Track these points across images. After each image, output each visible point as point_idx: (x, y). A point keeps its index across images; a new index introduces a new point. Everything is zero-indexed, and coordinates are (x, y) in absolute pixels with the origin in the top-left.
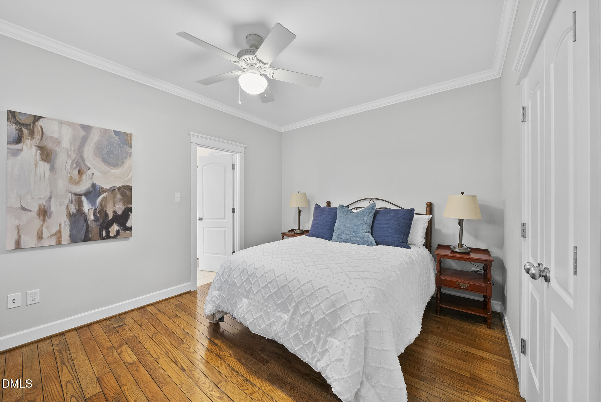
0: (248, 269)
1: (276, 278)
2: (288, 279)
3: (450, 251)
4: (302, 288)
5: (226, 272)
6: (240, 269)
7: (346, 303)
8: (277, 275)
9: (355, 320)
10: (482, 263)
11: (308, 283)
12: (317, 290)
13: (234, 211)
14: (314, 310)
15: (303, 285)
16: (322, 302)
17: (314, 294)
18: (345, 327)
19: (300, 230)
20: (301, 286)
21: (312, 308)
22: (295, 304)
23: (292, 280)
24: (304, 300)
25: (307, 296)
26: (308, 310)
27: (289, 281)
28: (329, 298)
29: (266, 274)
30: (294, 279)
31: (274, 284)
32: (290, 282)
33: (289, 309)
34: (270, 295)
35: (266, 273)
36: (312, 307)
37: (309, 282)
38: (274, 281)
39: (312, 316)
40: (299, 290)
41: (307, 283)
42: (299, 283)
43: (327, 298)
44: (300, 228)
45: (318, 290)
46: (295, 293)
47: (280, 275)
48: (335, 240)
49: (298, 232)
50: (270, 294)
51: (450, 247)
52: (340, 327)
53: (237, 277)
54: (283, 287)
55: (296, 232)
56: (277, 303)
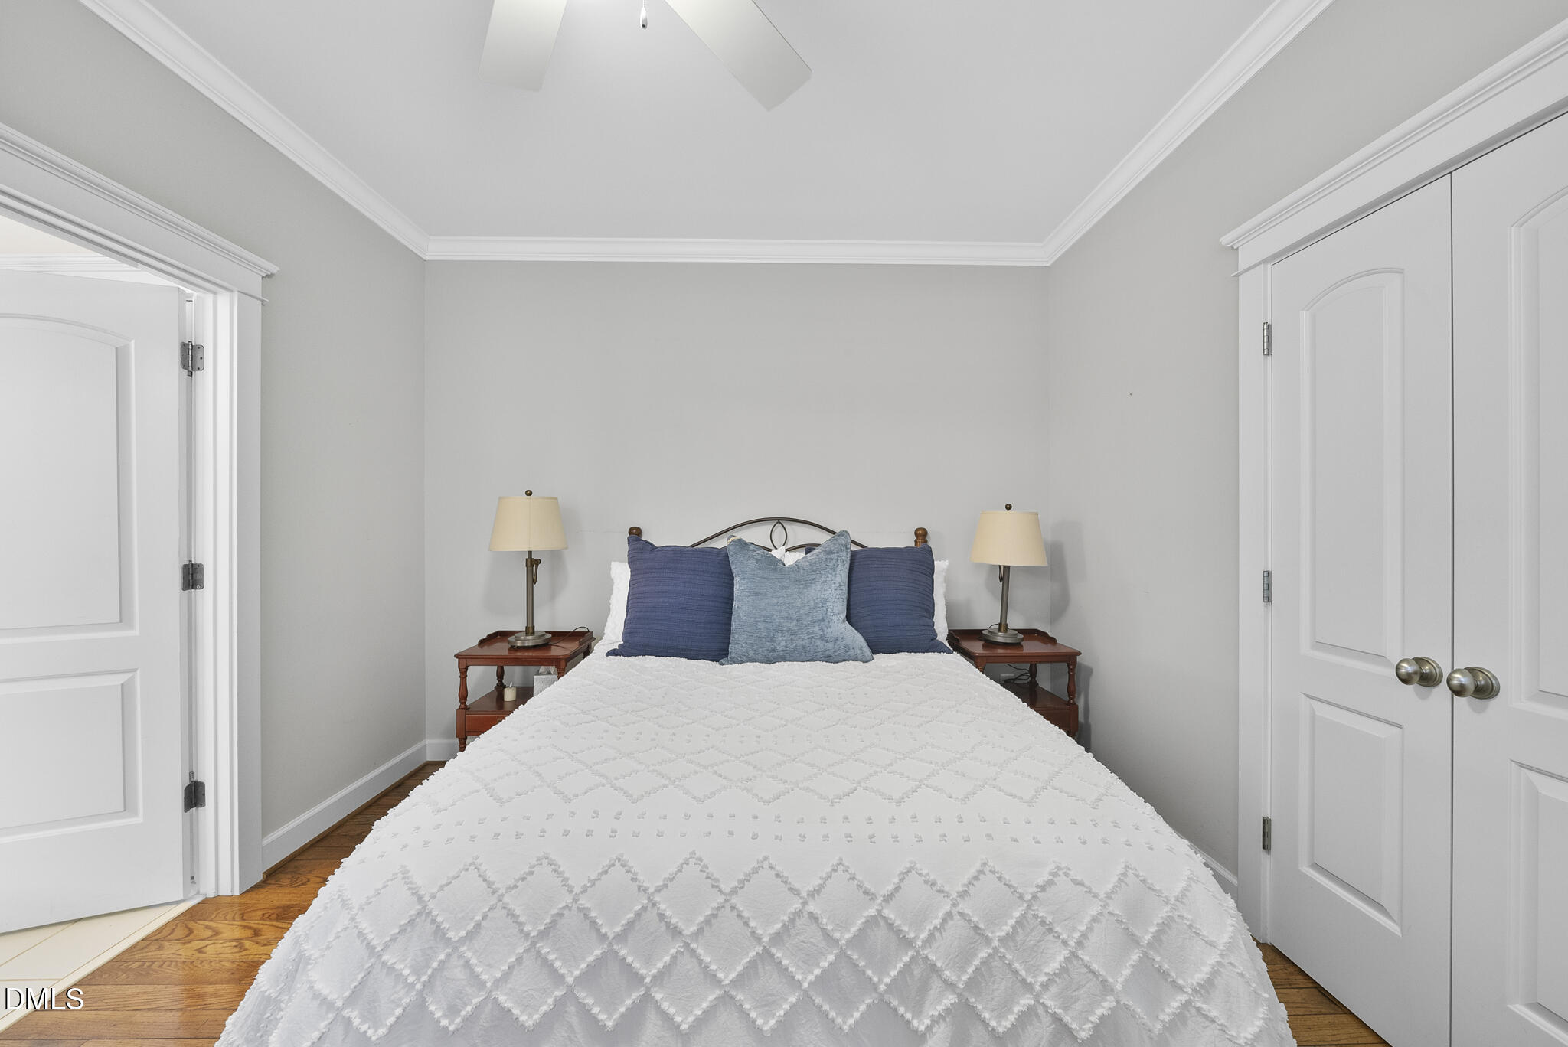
0: (588, 905)
1: (805, 903)
2: (873, 890)
3: (981, 643)
4: (963, 907)
5: (398, 966)
6: (522, 919)
7: (1164, 912)
8: (806, 886)
9: (1231, 964)
10: (1027, 662)
11: (981, 877)
12: (1034, 897)
13: (192, 577)
14: (1054, 989)
15: (963, 894)
16: (1080, 944)
17: (1029, 916)
18: (1204, 1006)
19: (533, 633)
20: (954, 905)
21: (1045, 986)
22: (950, 999)
23: (897, 889)
24: (996, 963)
25: (1001, 940)
26: (1026, 1001)
27: (880, 900)
28: (1101, 914)
29: (734, 900)
30: (902, 880)
31: (801, 938)
32: (888, 899)
33: (916, 1031)
34: (793, 1006)
35: (734, 891)
36: (1043, 978)
37: (981, 872)
38: (798, 922)
39: (1057, 1019)
40: (956, 927)
41: (976, 878)
42: (939, 891)
43: (1095, 919)
44: (533, 627)
45: (1039, 894)
46: (935, 945)
47: (820, 882)
48: (748, 657)
49: (530, 641)
50: (793, 999)
51: (983, 632)
52: (1180, 1018)
53: (507, 975)
54: (858, 940)
55: (519, 644)
56: (846, 1028)
